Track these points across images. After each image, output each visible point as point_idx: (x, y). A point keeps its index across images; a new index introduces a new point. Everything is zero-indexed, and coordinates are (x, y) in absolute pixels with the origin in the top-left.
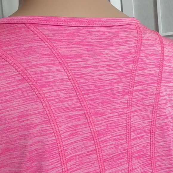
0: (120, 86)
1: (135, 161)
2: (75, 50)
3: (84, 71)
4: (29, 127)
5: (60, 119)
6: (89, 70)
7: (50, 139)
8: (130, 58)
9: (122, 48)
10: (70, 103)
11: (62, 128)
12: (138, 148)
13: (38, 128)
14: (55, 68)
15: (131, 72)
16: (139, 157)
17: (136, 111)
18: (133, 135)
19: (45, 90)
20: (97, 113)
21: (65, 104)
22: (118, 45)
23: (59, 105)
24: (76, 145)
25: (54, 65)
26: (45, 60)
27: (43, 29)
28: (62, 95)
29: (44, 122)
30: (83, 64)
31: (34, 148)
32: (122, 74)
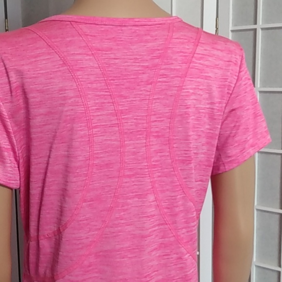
0: (145, 77)
1: (152, 139)
2: (106, 45)
3: (112, 62)
4: (65, 98)
5: (89, 96)
6: (117, 61)
7: (80, 109)
8: (156, 54)
9: (150, 45)
10: (99, 85)
11: (90, 103)
12: (157, 129)
13: (72, 100)
14: (88, 57)
15: (156, 66)
16: (158, 137)
17: (158, 99)
18: (153, 118)
19: (79, 73)
20: (121, 96)
21: (95, 85)
22: (147, 41)
23: (89, 85)
24: (101, 118)
25: (88, 55)
26: (80, 51)
27: (82, 26)
28: (92, 78)
29: (77, 97)
30: (112, 56)
31: (68, 113)
32: (147, 67)
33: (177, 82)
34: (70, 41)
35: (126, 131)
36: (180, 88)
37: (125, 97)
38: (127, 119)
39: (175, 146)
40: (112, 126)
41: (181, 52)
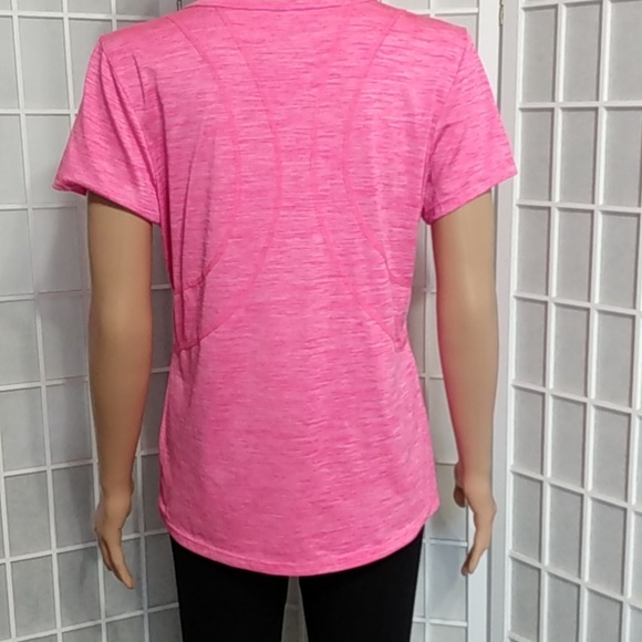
0: (308, 77)
1: (320, 160)
2: (258, 35)
3: (266, 57)
4: (204, 104)
5: (235, 102)
6: (270, 56)
7: (223, 118)
8: (326, 46)
9: (316, 35)
10: (247, 87)
11: (236, 111)
12: (326, 148)
13: (214, 106)
14: (233, 52)
15: (325, 62)
16: (327, 157)
17: (327, 106)
18: (321, 133)
19: (221, 72)
20: (277, 102)
21: (241, 88)
22: (313, 30)
23: (235, 87)
24: (250, 129)
25: (233, 49)
26: (223, 44)
27: (228, 12)
28: (238, 78)
29: (220, 102)
30: (265, 50)
31: (209, 123)
32: (312, 64)
33: (352, 84)
34: (212, 32)
35: (283, 148)
36: (357, 92)
37: (282, 104)
38: (285, 132)
39: (351, 171)
40: (265, 141)
41: (359, 43)
